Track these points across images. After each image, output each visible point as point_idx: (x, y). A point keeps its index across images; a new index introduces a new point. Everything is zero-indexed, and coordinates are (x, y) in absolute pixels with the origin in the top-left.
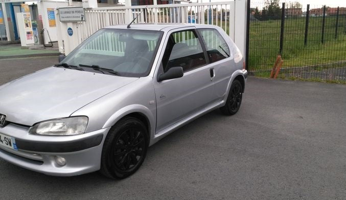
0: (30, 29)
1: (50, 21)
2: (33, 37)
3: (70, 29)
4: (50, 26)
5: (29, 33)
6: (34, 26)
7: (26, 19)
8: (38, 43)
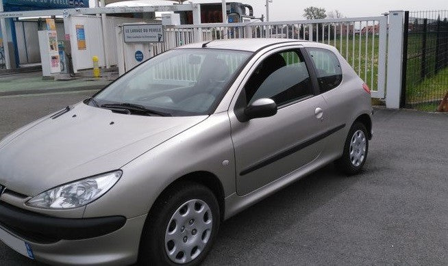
0: (56, 53)
1: (79, 42)
2: (59, 64)
3: (139, 52)
4: (79, 48)
5: (54, 58)
6: (61, 49)
7: (52, 39)
8: (65, 71)
